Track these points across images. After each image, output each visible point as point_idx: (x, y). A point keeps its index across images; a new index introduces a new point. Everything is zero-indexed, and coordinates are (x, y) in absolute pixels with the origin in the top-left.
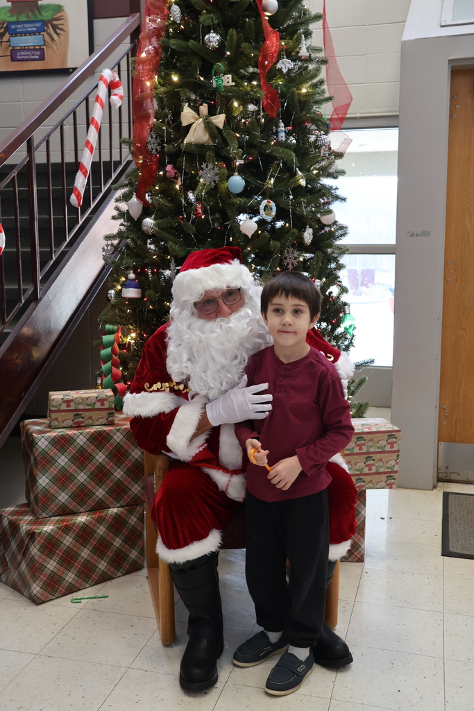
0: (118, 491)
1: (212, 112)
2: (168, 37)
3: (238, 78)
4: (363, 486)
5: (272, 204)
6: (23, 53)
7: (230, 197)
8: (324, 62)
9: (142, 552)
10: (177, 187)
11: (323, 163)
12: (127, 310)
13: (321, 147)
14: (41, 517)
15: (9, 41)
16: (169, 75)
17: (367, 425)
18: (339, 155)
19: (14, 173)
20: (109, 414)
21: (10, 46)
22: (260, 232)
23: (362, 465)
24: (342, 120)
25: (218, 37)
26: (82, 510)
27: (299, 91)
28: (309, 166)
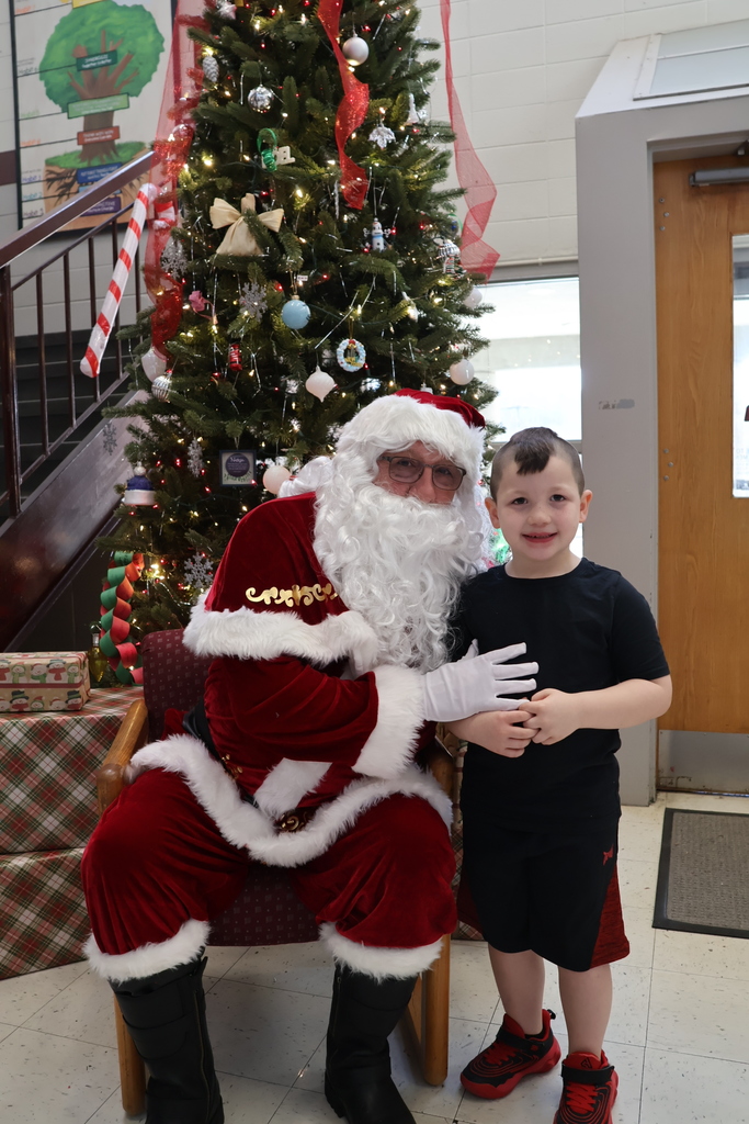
1: (260, 210)
5: (359, 346)
8: (449, 137)
10: (215, 329)
11: (457, 293)
15: (78, 192)
16: (200, 159)
18: (480, 279)
25: (270, 94)
26: (21, 848)
27: (407, 177)
28: (426, 291)
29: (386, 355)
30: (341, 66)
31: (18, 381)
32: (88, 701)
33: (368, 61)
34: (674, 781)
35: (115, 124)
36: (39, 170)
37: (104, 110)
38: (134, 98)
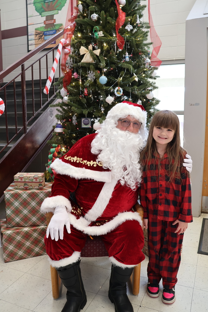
1: (94, 49)
5: (121, 89)
8: (149, 27)
10: (81, 83)
11: (149, 72)
15: (44, 38)
18: (156, 69)
22: (116, 102)
25: (97, 16)
26: (26, 225)
27: (136, 39)
28: (140, 73)
29: (129, 91)
30: (118, 7)
31: (26, 93)
32: (44, 186)
33: (126, 5)
34: (206, 210)
35: (54, 19)
36: (33, 32)
37: (51, 14)
38: (60, 11)
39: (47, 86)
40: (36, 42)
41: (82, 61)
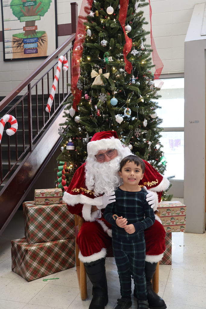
0: (64, 232)
2: (86, 42)
3: (115, 58)
4: (170, 231)
5: (130, 110)
6: (29, 51)
7: (112, 107)
8: (151, 51)
9: (74, 259)
10: (90, 103)
11: (152, 93)
12: (68, 155)
13: (150, 86)
14: (31, 243)
15: (23, 46)
16: (86, 57)
17: (171, 204)
18: (159, 89)
19: (22, 99)
20: (60, 199)
21: (24, 48)
22: (124, 122)
23: (169, 221)
24: (159, 75)
25: (106, 42)
26: (48, 240)
27: (141, 63)
28: (145, 94)
29: (136, 111)
35: (36, 25)
36: (11, 38)
37: (32, 20)
38: (42, 17)
39: (49, 105)
40: (13, 50)
41: (93, 84)
